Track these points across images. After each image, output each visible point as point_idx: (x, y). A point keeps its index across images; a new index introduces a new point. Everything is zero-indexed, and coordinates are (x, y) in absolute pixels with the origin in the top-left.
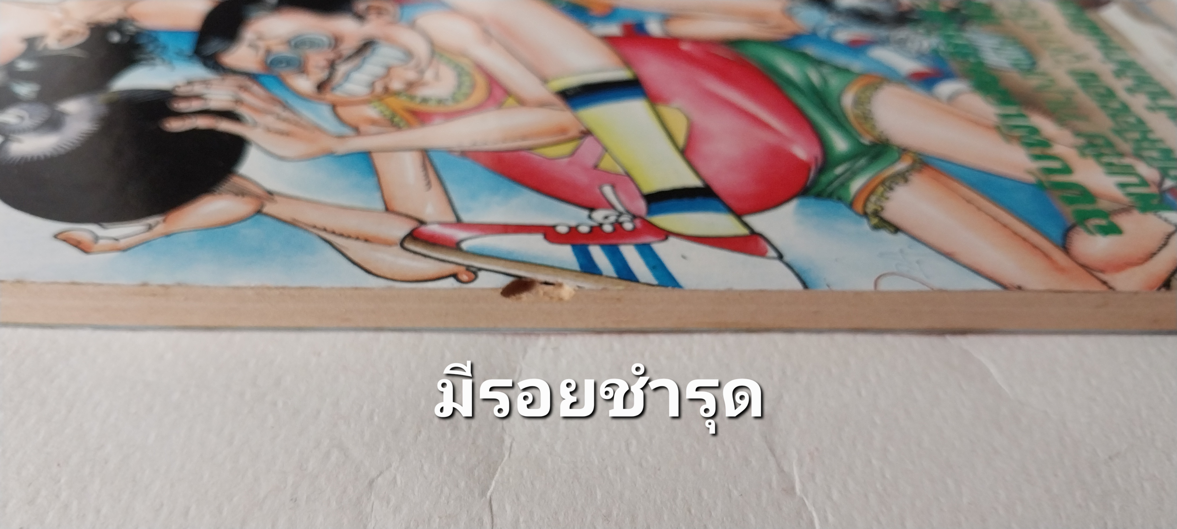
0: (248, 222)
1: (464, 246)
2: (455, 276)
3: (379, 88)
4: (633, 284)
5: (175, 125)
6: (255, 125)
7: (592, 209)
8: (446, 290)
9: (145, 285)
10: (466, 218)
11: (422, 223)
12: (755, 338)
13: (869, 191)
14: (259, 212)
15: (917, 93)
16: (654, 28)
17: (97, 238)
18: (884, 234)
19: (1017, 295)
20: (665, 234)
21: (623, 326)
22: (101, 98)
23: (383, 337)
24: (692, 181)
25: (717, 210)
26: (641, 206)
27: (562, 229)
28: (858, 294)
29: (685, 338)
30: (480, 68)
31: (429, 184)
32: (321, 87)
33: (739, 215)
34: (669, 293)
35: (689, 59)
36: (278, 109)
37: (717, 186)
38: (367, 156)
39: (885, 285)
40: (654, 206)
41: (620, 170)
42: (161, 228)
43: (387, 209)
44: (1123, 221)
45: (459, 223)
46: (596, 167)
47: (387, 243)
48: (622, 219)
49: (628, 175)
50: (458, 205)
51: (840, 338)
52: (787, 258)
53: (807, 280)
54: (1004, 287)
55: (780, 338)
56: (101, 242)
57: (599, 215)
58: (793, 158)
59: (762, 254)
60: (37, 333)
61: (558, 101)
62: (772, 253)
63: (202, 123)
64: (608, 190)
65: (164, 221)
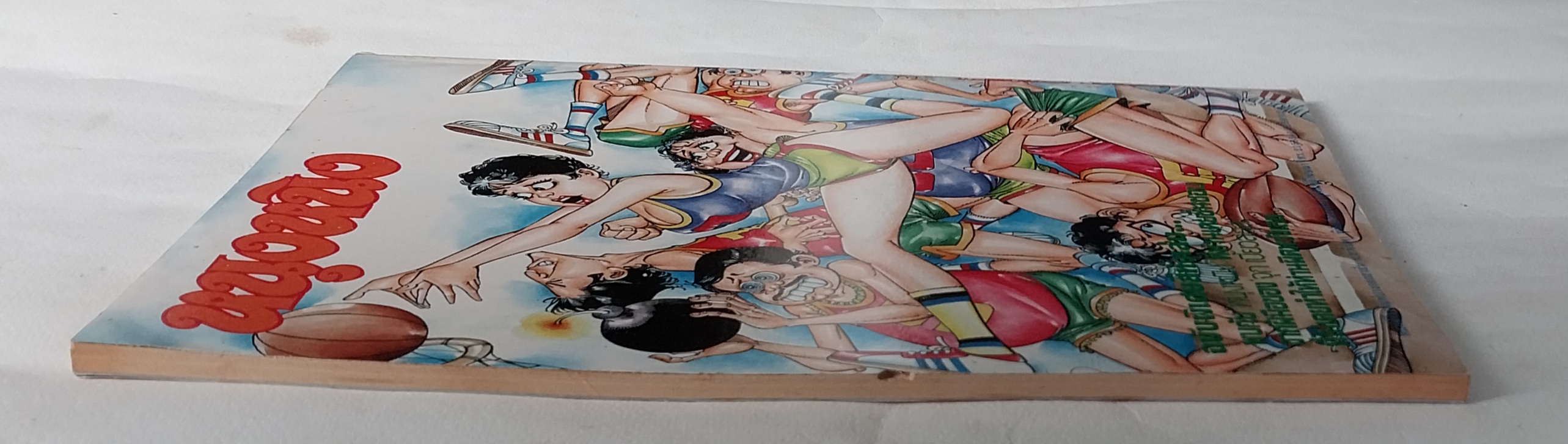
0: (748, 352)
1: (860, 359)
2: (855, 369)
3: (809, 298)
4: (945, 372)
5: (696, 315)
6: (741, 315)
7: (929, 346)
8: (850, 375)
9: (701, 374)
10: (860, 349)
11: (837, 351)
12: (1012, 403)
13: (1084, 339)
14: (752, 348)
15: (1144, 297)
16: (983, 267)
17: (671, 358)
18: (1087, 354)
19: (1149, 376)
20: (966, 355)
21: (942, 397)
22: (648, 303)
23: (817, 403)
24: (988, 335)
25: (999, 346)
26: (957, 344)
27: (912, 353)
28: (1062, 375)
29: (975, 404)
30: (869, 287)
31: (840, 338)
32: (775, 298)
33: (1009, 348)
34: (963, 375)
35: (1003, 282)
36: (752, 308)
37: (1001, 337)
38: (807, 326)
39: (1075, 371)
40: (963, 344)
41: (948, 331)
42: (702, 354)
43: (818, 347)
44: (1228, 348)
45: (856, 351)
46: (934, 329)
47: (822, 359)
48: (945, 349)
49: (952, 333)
50: (855, 344)
51: (1057, 403)
52: (1029, 362)
53: (1035, 369)
54: (1140, 371)
55: (1025, 403)
56: (673, 359)
57: (932, 348)
58: (1052, 326)
59: (1016, 361)
60: (640, 403)
61: (917, 303)
62: (1022, 360)
63: (711, 314)
64: (939, 339)
65: (703, 351)
